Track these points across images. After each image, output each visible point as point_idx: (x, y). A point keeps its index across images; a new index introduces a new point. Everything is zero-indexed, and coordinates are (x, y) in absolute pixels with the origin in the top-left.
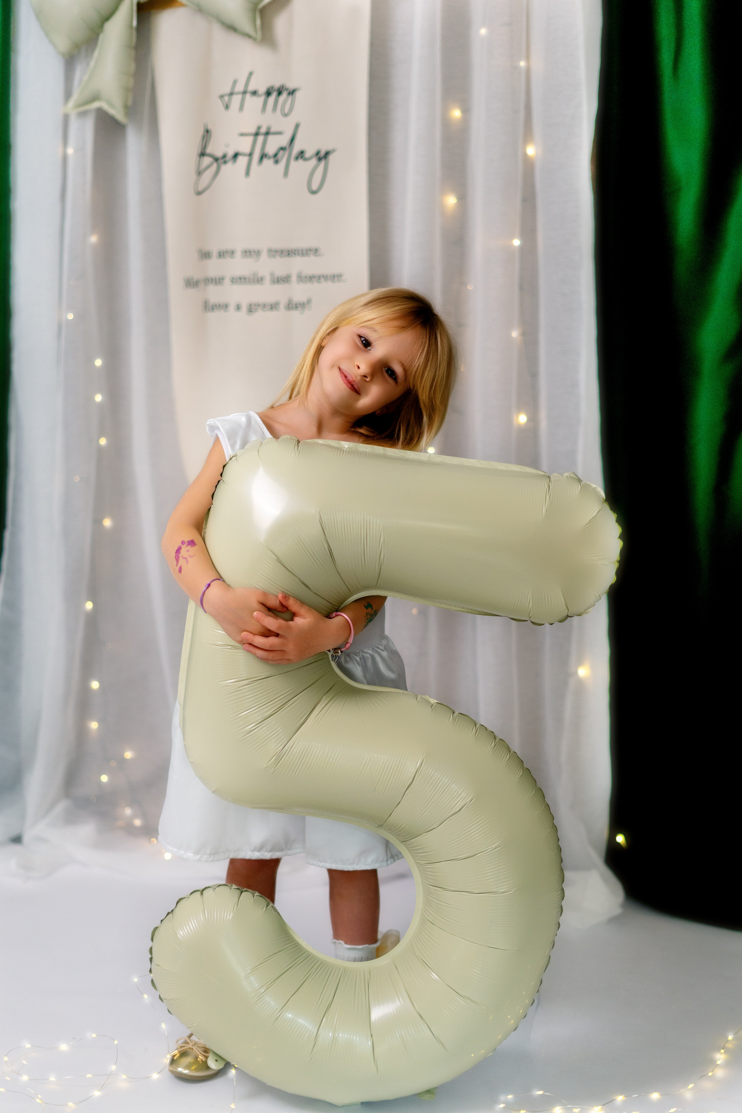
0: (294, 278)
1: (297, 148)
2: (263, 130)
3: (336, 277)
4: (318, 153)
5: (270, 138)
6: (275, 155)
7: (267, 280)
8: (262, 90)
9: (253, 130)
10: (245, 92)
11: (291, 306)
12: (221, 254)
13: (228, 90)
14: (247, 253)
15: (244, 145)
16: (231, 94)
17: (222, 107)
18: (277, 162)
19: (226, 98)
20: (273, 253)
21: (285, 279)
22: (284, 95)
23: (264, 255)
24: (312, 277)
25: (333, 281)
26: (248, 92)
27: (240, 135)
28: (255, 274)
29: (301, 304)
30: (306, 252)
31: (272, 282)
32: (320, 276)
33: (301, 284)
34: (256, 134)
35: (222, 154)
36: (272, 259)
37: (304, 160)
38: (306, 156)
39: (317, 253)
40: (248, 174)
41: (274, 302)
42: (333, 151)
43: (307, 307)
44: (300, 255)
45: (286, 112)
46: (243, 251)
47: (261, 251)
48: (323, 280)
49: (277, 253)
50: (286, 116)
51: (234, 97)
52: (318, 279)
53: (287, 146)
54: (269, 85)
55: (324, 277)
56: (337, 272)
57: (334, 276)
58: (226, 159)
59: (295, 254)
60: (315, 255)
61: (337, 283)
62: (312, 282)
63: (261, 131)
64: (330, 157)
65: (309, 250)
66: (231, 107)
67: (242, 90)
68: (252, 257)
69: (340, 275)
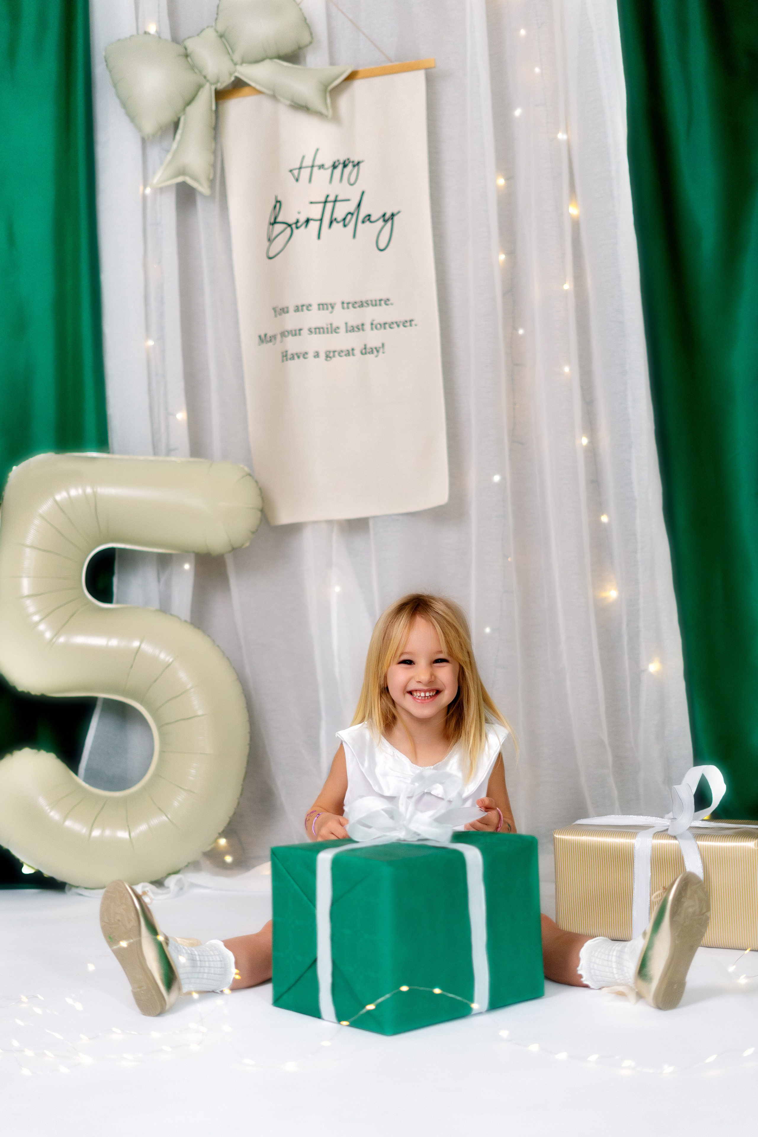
0: (368, 327)
1: (363, 212)
2: (331, 198)
3: (408, 323)
4: (384, 215)
5: (338, 204)
6: (344, 219)
7: (343, 329)
8: (329, 164)
9: (323, 199)
10: (313, 166)
11: (366, 351)
12: (297, 309)
13: (298, 166)
14: (322, 306)
15: (315, 212)
16: (300, 168)
17: (293, 180)
18: (345, 226)
19: (296, 172)
21: (361, 328)
22: (350, 166)
23: (338, 307)
24: (385, 324)
25: (405, 326)
26: (316, 166)
27: (311, 203)
28: (331, 324)
29: (376, 348)
30: (378, 302)
31: (347, 331)
32: (392, 323)
33: (375, 331)
34: (326, 202)
35: (294, 221)
36: (346, 310)
37: (371, 222)
38: (373, 218)
39: (388, 303)
40: (319, 237)
41: (350, 348)
42: (399, 212)
43: (381, 350)
44: (372, 305)
45: (352, 181)
46: (319, 305)
47: (335, 304)
48: (395, 325)
49: (350, 305)
50: (352, 185)
51: (303, 170)
52: (391, 325)
53: (355, 211)
54: (335, 159)
55: (396, 323)
56: (408, 319)
57: (406, 321)
58: (299, 224)
59: (368, 304)
60: (387, 304)
61: (409, 328)
62: (385, 328)
63: (330, 199)
64: (396, 218)
65: (380, 300)
66: (301, 179)
67: (310, 164)
68: (327, 309)
69: (411, 321)
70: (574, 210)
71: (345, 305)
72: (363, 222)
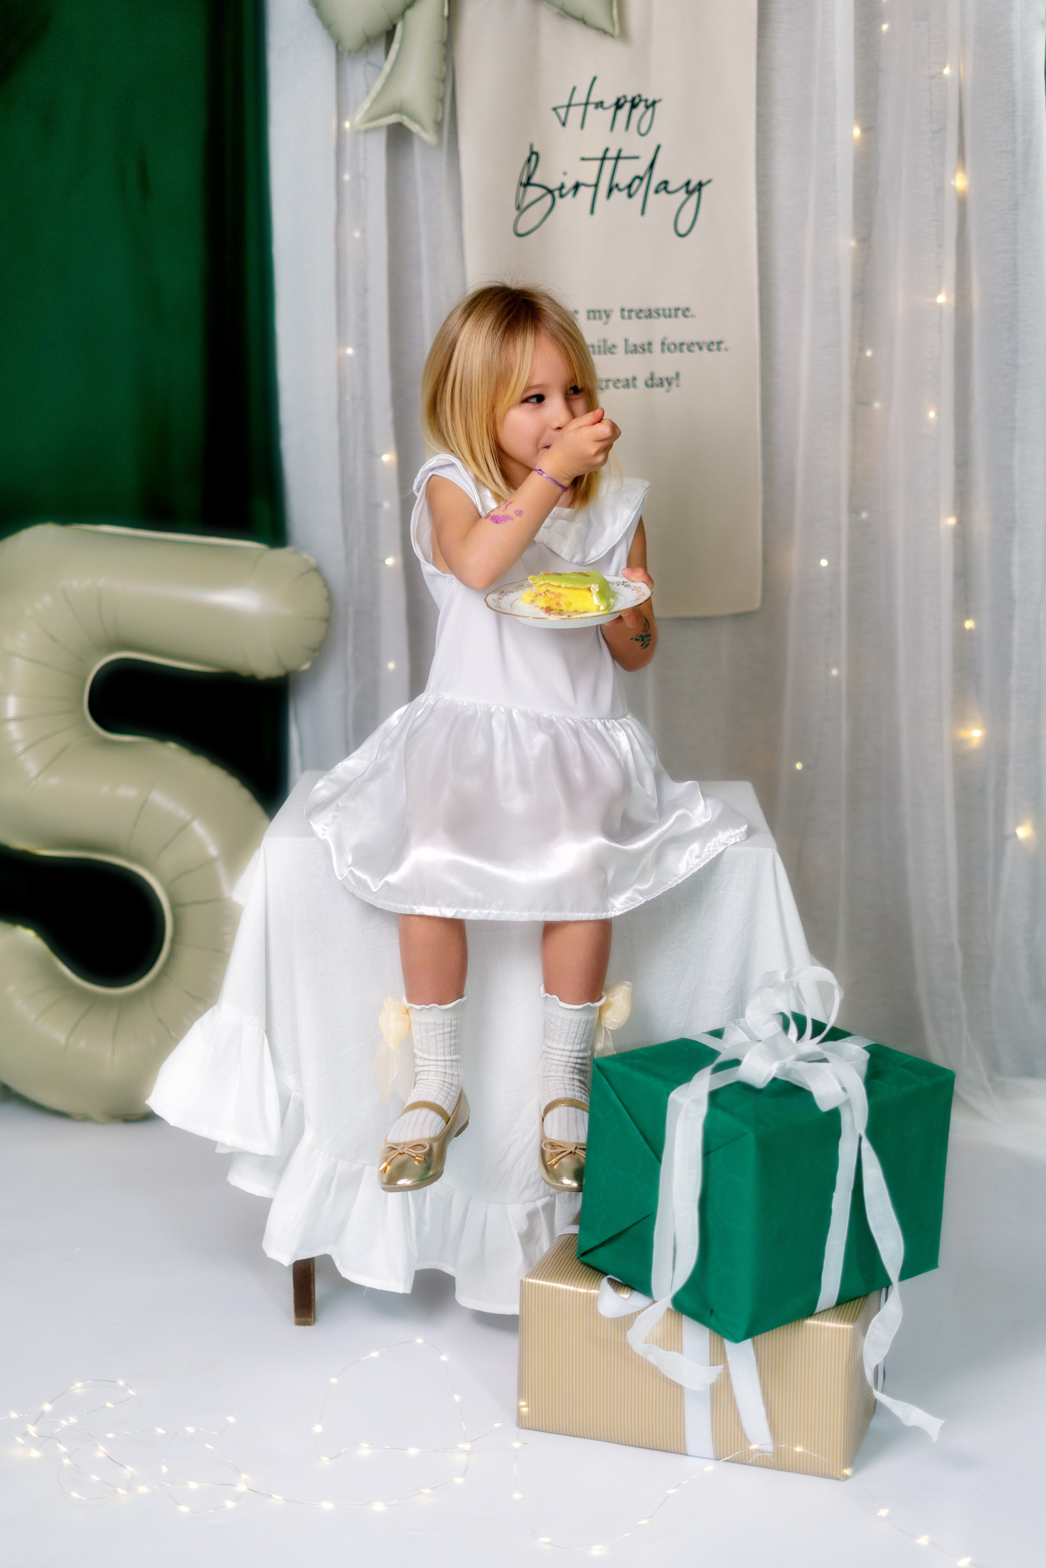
0: (657, 347)
1: (657, 177)
2: (612, 153)
3: (715, 345)
4: (688, 184)
5: (621, 162)
6: (630, 186)
7: (621, 348)
8: (610, 101)
9: (600, 154)
10: (587, 104)
11: (652, 382)
13: (566, 103)
14: (593, 314)
15: (588, 173)
16: (569, 106)
17: (558, 124)
18: (630, 196)
19: (562, 112)
20: (627, 313)
21: (646, 348)
22: (641, 107)
23: (616, 315)
24: (682, 344)
25: (710, 350)
26: (592, 103)
27: (583, 159)
28: (605, 341)
29: (667, 379)
30: (673, 312)
31: (626, 352)
32: (692, 344)
33: (667, 353)
34: (603, 159)
35: (558, 185)
36: (627, 321)
37: (669, 192)
38: (671, 187)
39: (687, 313)
40: (592, 211)
41: (630, 377)
42: (709, 182)
43: (674, 383)
44: (665, 316)
45: (643, 129)
46: (589, 312)
47: (611, 311)
48: (696, 348)
49: (633, 314)
50: (642, 135)
51: (572, 109)
52: (690, 346)
53: (645, 174)
54: (620, 95)
55: (698, 344)
56: (716, 339)
57: (712, 343)
58: (564, 191)
59: (659, 315)
60: (685, 316)
61: (716, 353)
62: (681, 351)
63: (609, 155)
64: (704, 190)
65: (677, 310)
66: (569, 123)
67: (584, 100)
68: (600, 318)
69: (719, 343)
70: (960, 182)
71: (626, 314)
72: (657, 191)
